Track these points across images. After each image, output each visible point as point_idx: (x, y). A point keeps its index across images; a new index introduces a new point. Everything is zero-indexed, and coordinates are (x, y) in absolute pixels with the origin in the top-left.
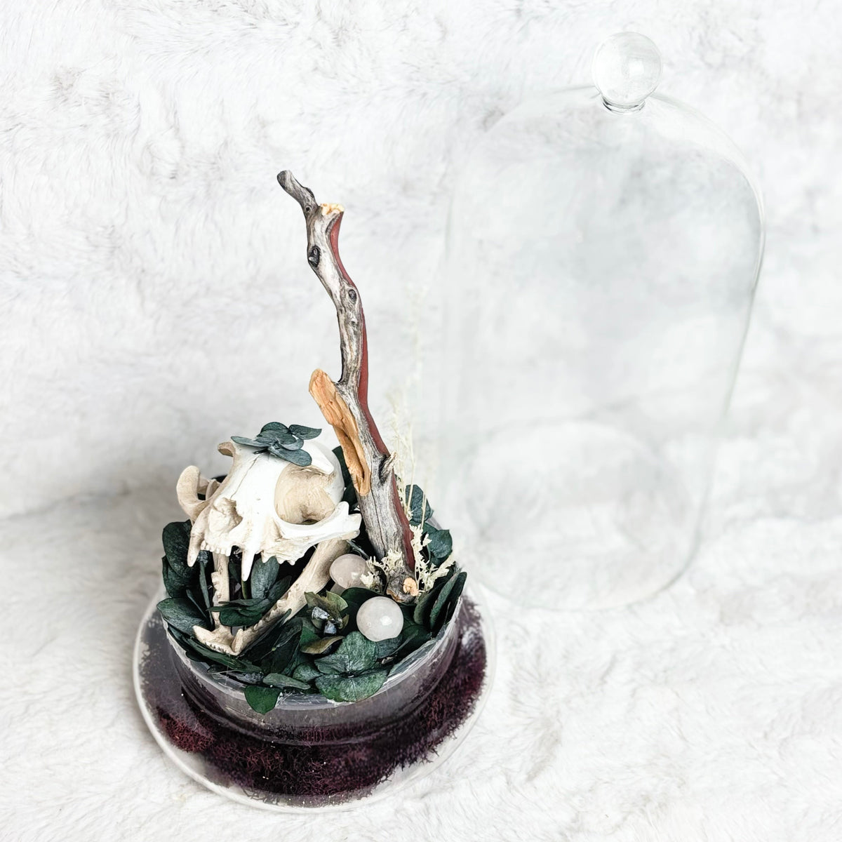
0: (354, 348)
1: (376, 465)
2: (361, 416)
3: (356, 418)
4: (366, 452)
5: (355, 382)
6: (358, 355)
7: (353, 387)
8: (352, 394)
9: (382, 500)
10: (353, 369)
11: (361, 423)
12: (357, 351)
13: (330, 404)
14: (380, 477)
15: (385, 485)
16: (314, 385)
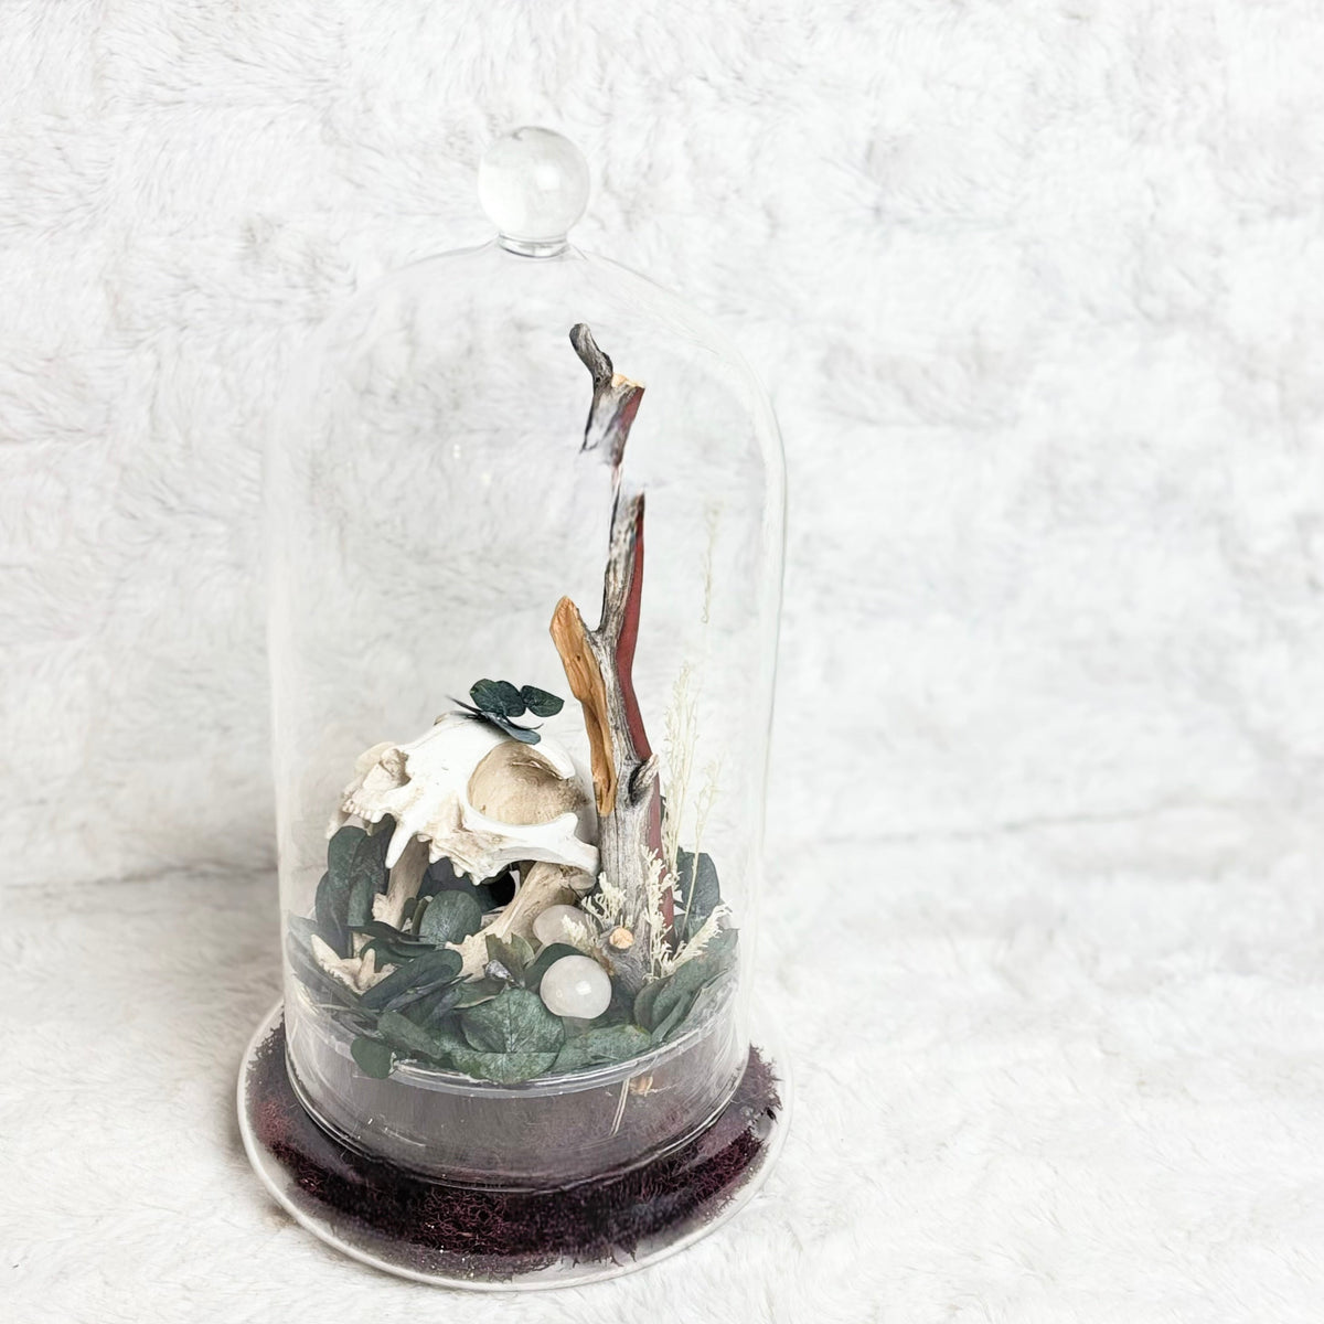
0: (620, 576)
1: (628, 771)
2: (615, 685)
3: (607, 684)
4: (616, 745)
5: (614, 631)
6: (624, 588)
7: (611, 637)
8: (608, 649)
9: (629, 828)
10: (614, 610)
11: (613, 695)
12: (624, 582)
13: (576, 659)
14: (631, 790)
15: (638, 807)
16: (557, 621)
